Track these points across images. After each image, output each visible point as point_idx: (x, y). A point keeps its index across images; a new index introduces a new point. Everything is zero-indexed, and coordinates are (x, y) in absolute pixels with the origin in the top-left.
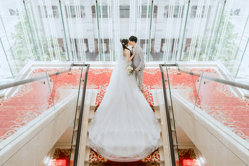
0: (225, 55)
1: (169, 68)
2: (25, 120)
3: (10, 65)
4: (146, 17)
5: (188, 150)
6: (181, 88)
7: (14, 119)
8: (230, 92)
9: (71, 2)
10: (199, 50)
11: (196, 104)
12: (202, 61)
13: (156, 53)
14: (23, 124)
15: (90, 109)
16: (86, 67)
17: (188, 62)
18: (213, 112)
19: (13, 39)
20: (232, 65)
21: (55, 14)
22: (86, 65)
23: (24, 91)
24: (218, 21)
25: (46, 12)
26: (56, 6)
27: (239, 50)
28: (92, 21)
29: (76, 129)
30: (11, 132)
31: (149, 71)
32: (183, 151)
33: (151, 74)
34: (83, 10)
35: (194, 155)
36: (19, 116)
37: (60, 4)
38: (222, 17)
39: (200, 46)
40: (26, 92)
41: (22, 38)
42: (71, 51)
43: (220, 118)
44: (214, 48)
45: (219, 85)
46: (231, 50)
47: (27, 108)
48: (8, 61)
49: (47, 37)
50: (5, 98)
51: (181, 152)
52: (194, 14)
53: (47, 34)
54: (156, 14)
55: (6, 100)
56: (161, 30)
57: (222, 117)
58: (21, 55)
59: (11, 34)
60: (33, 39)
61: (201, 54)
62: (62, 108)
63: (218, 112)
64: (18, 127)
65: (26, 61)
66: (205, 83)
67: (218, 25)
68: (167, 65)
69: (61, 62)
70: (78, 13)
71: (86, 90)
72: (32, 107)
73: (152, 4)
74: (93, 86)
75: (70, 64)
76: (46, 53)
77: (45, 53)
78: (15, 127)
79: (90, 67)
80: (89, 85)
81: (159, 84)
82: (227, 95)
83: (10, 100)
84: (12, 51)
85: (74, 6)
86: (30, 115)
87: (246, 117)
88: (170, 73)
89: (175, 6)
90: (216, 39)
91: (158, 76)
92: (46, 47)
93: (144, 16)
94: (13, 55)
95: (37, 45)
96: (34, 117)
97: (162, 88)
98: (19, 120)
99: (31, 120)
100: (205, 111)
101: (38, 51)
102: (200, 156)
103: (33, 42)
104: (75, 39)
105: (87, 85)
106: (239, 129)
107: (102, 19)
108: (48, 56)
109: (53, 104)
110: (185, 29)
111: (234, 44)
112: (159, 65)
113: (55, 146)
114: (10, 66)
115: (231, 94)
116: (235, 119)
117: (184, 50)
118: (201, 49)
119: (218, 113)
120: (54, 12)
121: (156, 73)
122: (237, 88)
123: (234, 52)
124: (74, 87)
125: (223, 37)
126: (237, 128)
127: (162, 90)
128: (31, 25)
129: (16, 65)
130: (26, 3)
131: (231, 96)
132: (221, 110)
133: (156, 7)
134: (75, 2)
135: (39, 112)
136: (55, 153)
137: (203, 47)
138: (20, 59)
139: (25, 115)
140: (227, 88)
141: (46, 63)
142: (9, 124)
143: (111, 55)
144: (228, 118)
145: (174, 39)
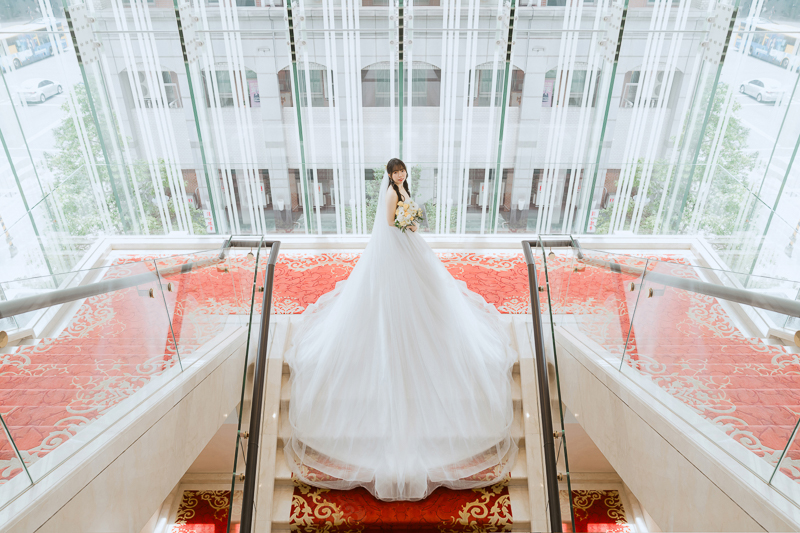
0: (718, 217)
1: (551, 253)
2: (98, 402)
3: (45, 246)
4: (489, 105)
5: (602, 495)
6: (585, 310)
7: (66, 400)
8: (727, 324)
9: (219, 60)
10: (642, 201)
11: (627, 357)
12: (650, 233)
13: (518, 210)
14: (93, 415)
15: (283, 374)
16: (268, 250)
17: (609, 235)
18: (673, 380)
19: (51, 170)
20: (739, 248)
21: (171, 96)
22: (269, 245)
23: (90, 320)
24: (699, 115)
25: (145, 91)
26: (172, 73)
27: (759, 203)
28: (280, 118)
29: (246, 428)
30: (58, 436)
31: (491, 262)
32: (588, 498)
33: (498, 270)
34: (252, 84)
35: (618, 508)
36: (81, 393)
37: (187, 65)
38: (712, 105)
39: (645, 191)
40: (96, 325)
41: (77, 167)
42: (222, 205)
43: (695, 397)
44: (686, 197)
45: (697, 304)
46: (735, 200)
47: (102, 371)
48: (37, 234)
49: (150, 162)
50: (36, 342)
51: (580, 499)
52: (630, 96)
53: (151, 156)
54: (518, 95)
55: (38, 349)
56: (534, 144)
57: (699, 395)
58: (75, 216)
59: (45, 154)
60: (108, 167)
61: (647, 214)
62: (204, 369)
63: (690, 379)
64: (78, 423)
65: (89, 236)
66: (651, 295)
67: (700, 128)
68: (546, 244)
69: (193, 236)
70: (238, 92)
71: (271, 316)
72: (116, 366)
73: (508, 64)
74: (288, 305)
75: (222, 241)
76: (148, 212)
77: (145, 212)
78: (69, 422)
79: (280, 252)
80: (277, 304)
81: (520, 301)
82: (719, 334)
83: (51, 347)
84: (48, 206)
85: (228, 72)
86: (111, 390)
87: (770, 394)
88: (556, 268)
89: (575, 71)
90: (694, 167)
91: (518, 275)
92: (148, 194)
93: (482, 101)
94: (52, 216)
95: (121, 189)
96: (125, 396)
97: (530, 310)
98: (81, 403)
99: (115, 403)
100: (651, 376)
101: (126, 205)
102: (635, 511)
103: (108, 178)
104: (233, 172)
105: (272, 305)
106: (746, 429)
107: (309, 111)
108: (154, 219)
109: (175, 357)
110: (602, 139)
111: (746, 185)
112: (521, 246)
113: (181, 482)
114: (43, 249)
115: (729, 330)
116: (737, 400)
117: (600, 202)
118: (649, 200)
119: (688, 382)
120: (168, 89)
121: (512, 267)
122: (743, 306)
123: (744, 206)
124: (235, 309)
125: (715, 164)
126: (740, 424)
127: (530, 318)
128: (102, 129)
129: (61, 245)
130: (87, 63)
131: (731, 337)
132: (699, 374)
133: (519, 76)
134: (229, 60)
135: (135, 380)
136: (184, 504)
137: (654, 194)
138: (72, 229)
139: (96, 389)
140: (718, 313)
141: (148, 239)
142: (51, 415)
143: (339, 216)
144: (718, 397)
145: (569, 171)
